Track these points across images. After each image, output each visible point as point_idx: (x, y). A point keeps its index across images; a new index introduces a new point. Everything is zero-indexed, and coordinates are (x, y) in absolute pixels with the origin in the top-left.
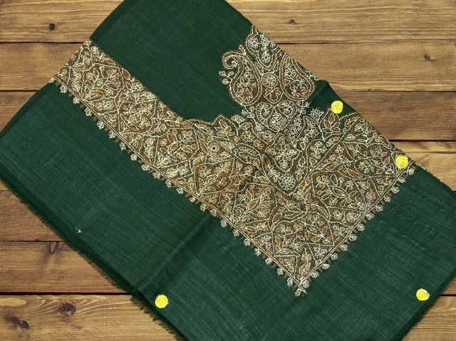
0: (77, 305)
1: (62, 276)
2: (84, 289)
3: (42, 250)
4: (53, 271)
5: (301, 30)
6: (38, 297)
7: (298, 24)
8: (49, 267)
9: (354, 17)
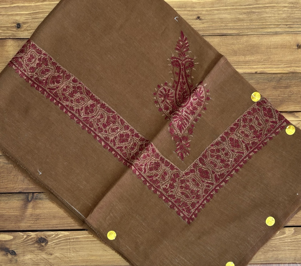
0: (49, 239)
1: (37, 218)
2: (54, 227)
3: (22, 200)
4: (32, 215)
5: (205, 25)
6: (21, 234)
7: (203, 20)
8: (28, 212)
9: (245, 13)
